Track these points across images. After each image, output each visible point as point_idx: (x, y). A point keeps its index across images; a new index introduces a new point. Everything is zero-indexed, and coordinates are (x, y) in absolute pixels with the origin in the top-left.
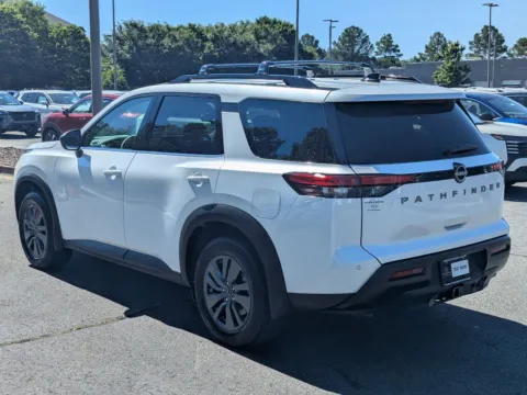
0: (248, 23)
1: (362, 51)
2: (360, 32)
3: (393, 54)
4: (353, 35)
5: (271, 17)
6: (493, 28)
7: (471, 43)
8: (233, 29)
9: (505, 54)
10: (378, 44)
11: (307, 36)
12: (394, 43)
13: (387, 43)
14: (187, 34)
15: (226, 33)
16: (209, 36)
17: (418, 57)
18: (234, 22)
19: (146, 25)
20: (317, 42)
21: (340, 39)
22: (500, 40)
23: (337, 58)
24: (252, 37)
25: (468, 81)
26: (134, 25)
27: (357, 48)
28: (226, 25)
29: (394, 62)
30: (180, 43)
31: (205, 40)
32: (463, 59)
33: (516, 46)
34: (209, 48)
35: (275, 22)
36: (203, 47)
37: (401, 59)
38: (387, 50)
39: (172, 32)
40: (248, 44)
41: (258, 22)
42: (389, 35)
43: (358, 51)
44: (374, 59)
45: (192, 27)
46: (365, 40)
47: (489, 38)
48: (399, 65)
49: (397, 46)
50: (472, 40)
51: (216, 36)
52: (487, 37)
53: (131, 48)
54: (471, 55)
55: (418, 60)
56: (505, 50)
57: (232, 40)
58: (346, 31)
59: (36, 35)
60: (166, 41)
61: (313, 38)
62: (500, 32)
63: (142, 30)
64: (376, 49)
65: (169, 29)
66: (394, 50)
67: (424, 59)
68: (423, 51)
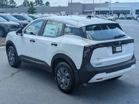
1: (5, 3)
9: (43, 6)
10: (10, 1)
13: (12, 1)
17: (21, 5)
22: (42, 2)
25: (36, 12)
27: (4, 2)
32: (34, 6)
33: (46, 4)
38: (12, 3)
43: (4, 3)
44: (9, 5)
49: (15, 2)
50: (35, 1)
52: (39, 1)
55: (21, 6)
56: (43, 4)
64: (9, 3)
66: (15, 3)
67: (23, 6)
68: (22, 4)
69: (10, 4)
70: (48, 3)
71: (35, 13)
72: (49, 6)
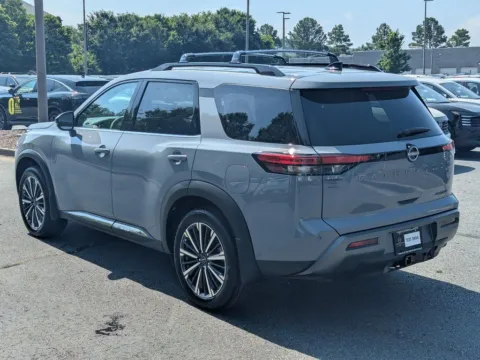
0: (210, 14)
1: (316, 41)
2: (314, 23)
3: (344, 43)
4: (307, 26)
5: (231, 9)
6: (433, 20)
7: (413, 34)
8: (195, 19)
9: (444, 44)
10: (329, 34)
11: (266, 26)
12: (345, 34)
13: (338, 34)
14: (153, 23)
15: (189, 23)
16: (174, 25)
17: (365, 46)
18: (196, 14)
19: (115, 15)
20: (276, 32)
21: (295, 30)
22: (440, 31)
23: (293, 47)
24: (213, 26)
25: (407, 69)
26: (105, 15)
27: (311, 37)
28: (190, 15)
29: (344, 50)
30: (147, 32)
31: (170, 29)
33: (454, 38)
34: (174, 36)
35: (234, 13)
36: (168, 35)
37: (351, 47)
38: (338, 40)
39: (140, 22)
40: (209, 33)
41: (218, 12)
42: (340, 26)
43: (313, 40)
44: (326, 48)
45: (158, 18)
46: (319, 31)
47: (430, 30)
48: (348, 54)
49: (347, 36)
50: (415, 30)
51: (180, 25)
52: (428, 29)
53: (101, 36)
54: (414, 45)
55: (366, 49)
56: (444, 40)
57: (194, 29)
58: (301, 22)
59: (15, 24)
60: (134, 30)
61: (272, 28)
62: (439, 24)
63: (112, 19)
64: (328, 39)
65: (137, 19)
66: (345, 40)
67: (371, 48)
68: (371, 41)
69: (330, 43)
70: (462, 35)
71: (403, 70)
72: (467, 45)
